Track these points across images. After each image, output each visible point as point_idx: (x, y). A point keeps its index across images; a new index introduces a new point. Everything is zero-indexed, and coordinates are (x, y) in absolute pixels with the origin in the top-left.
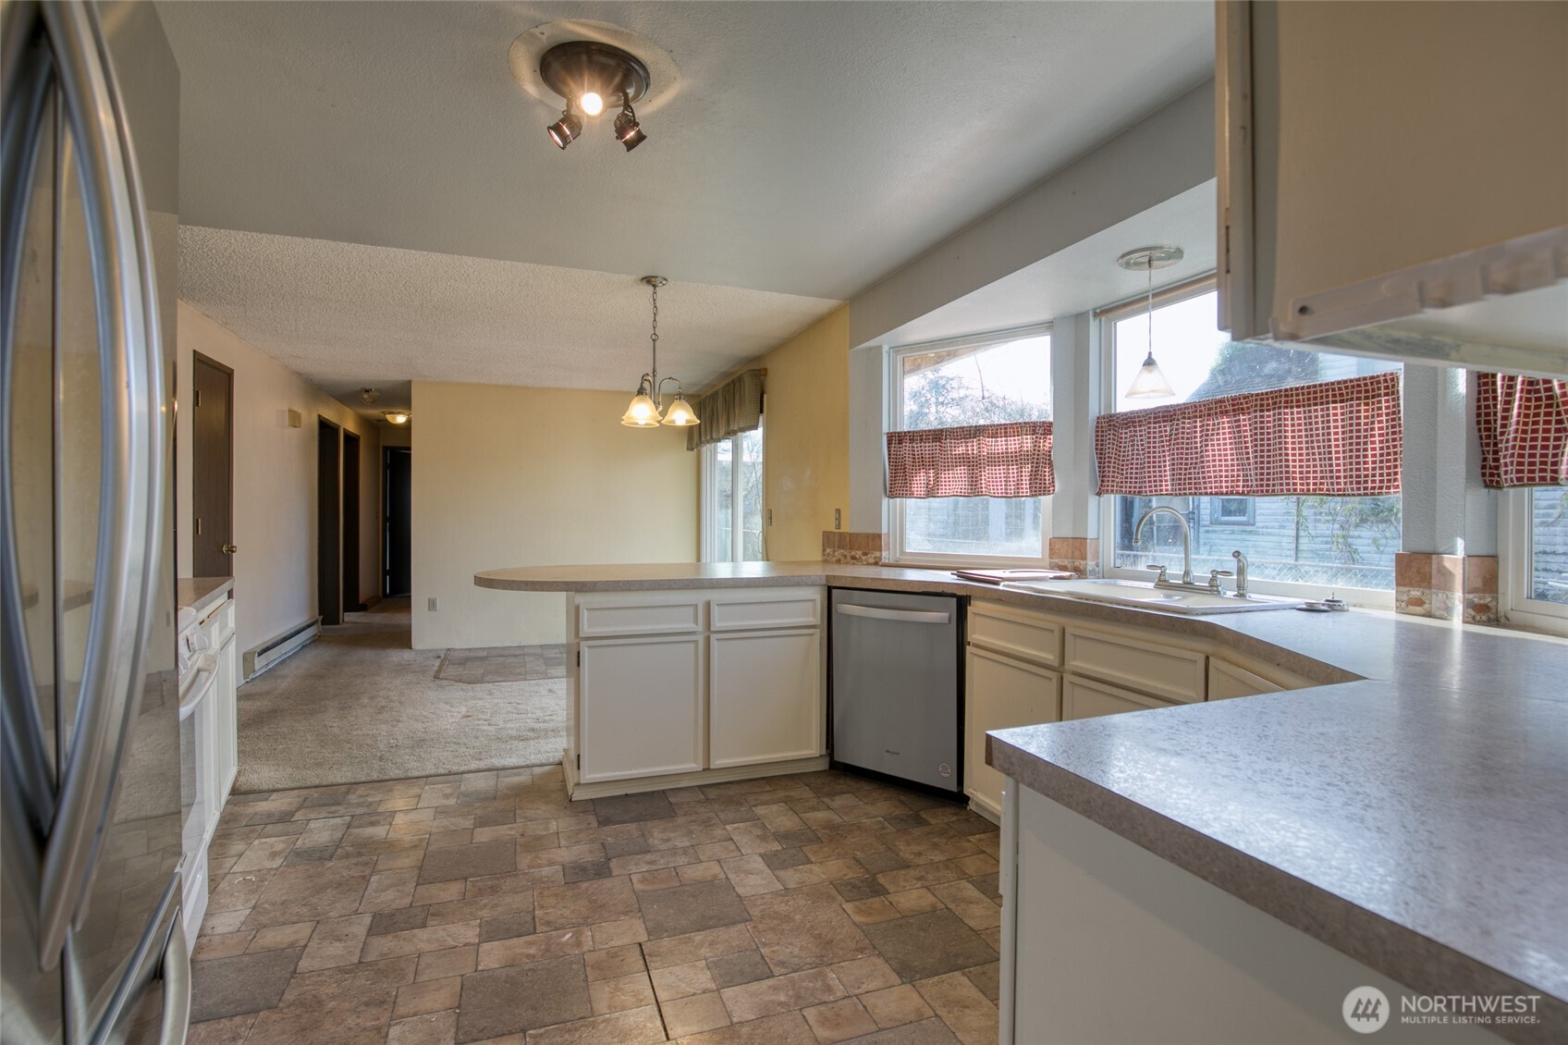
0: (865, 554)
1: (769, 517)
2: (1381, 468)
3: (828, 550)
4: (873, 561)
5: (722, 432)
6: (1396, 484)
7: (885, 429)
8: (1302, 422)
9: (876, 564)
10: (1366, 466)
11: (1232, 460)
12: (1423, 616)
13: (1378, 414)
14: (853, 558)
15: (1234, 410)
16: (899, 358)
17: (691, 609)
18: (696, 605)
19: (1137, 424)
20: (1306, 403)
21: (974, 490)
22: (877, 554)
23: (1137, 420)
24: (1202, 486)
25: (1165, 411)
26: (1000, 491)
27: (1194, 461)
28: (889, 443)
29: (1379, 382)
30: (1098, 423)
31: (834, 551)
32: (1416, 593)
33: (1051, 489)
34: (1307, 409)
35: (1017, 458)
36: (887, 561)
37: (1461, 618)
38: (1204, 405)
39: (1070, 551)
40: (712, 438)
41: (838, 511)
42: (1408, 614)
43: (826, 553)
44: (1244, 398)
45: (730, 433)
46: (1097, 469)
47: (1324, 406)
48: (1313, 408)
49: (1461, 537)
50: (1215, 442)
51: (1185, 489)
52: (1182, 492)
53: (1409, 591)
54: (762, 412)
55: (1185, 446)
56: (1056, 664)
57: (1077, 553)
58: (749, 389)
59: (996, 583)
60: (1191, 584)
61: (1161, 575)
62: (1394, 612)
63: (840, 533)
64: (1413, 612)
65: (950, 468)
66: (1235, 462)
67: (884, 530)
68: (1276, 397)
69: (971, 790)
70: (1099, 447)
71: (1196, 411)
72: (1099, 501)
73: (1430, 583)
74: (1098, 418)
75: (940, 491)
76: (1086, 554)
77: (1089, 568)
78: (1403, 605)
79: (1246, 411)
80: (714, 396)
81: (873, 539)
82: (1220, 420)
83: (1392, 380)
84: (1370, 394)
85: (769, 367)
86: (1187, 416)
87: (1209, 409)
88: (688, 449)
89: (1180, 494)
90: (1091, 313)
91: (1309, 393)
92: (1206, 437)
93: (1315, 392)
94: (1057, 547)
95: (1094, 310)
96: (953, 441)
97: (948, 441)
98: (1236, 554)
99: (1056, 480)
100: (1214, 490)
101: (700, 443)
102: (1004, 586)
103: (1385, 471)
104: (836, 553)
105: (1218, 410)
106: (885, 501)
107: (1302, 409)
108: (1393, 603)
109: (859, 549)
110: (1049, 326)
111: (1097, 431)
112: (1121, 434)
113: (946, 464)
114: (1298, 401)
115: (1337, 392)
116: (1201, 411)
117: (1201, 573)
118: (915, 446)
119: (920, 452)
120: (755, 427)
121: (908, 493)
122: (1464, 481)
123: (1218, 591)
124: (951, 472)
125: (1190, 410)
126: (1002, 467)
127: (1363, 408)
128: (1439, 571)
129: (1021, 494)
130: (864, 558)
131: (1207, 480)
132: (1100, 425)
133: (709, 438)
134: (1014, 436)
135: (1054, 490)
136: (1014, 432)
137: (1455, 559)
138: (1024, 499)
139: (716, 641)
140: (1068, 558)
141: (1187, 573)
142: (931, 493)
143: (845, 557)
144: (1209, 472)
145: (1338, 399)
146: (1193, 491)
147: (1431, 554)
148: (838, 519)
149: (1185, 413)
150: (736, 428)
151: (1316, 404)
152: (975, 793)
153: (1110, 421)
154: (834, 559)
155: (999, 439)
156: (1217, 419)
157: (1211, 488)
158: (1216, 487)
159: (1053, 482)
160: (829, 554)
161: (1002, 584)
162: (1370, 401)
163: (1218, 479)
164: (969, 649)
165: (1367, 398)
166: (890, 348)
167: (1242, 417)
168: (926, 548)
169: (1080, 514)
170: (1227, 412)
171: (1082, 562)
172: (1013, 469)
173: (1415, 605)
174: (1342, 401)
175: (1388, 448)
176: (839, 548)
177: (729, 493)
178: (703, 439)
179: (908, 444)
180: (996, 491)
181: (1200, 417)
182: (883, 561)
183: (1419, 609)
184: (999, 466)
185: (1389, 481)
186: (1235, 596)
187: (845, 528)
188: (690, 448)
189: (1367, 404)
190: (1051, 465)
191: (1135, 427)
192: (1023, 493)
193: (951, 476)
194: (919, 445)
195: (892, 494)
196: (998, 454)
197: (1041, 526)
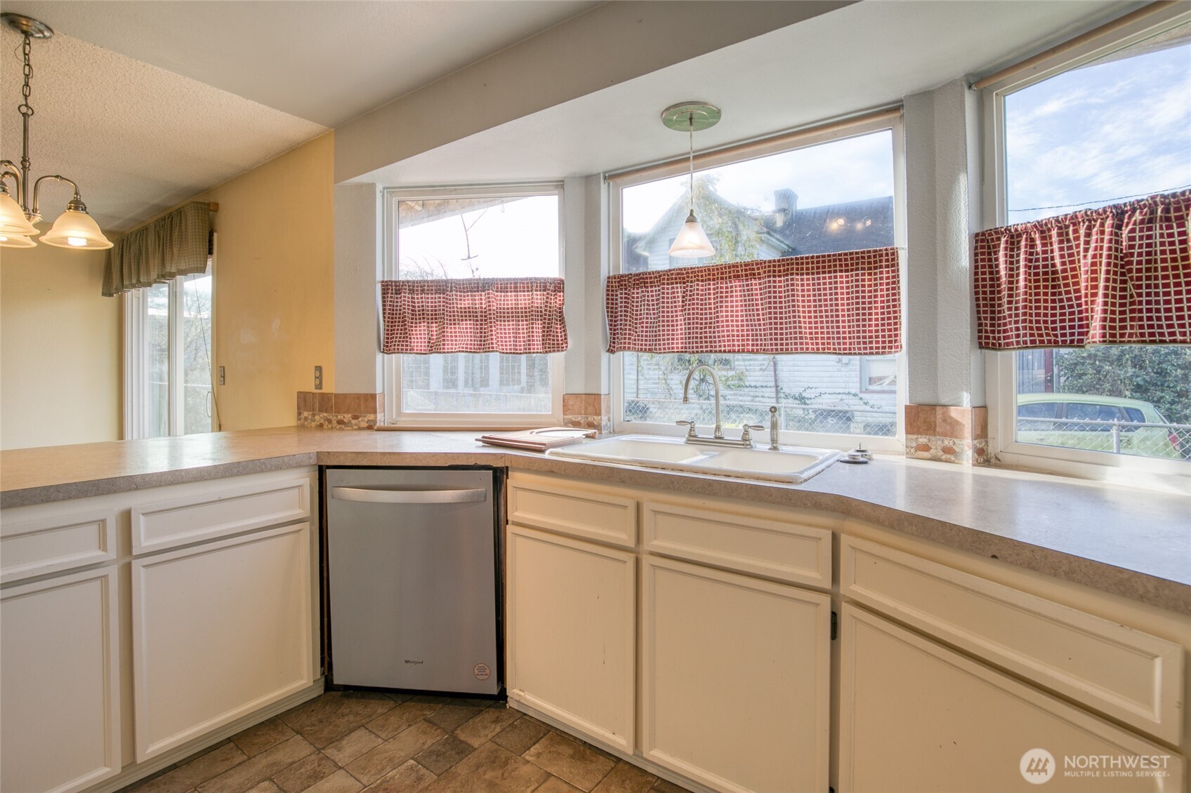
0: (355, 417)
1: (221, 375)
2: (883, 331)
3: (305, 414)
4: (365, 425)
5: (154, 275)
6: (896, 344)
7: (379, 277)
8: (811, 287)
9: (370, 428)
10: (871, 328)
11: (742, 321)
12: (929, 459)
13: (880, 283)
14: (340, 422)
15: (746, 275)
16: (395, 200)
17: (95, 527)
18: (104, 521)
19: (649, 285)
20: (815, 271)
21: (483, 345)
22: (371, 417)
23: (649, 280)
24: (718, 344)
25: (678, 274)
26: (508, 347)
27: (708, 321)
28: (385, 292)
29: (881, 255)
30: (608, 282)
31: (314, 415)
32: (923, 440)
33: (564, 345)
34: (816, 276)
35: (528, 315)
36: (382, 424)
37: (971, 461)
38: (717, 269)
39: (583, 408)
40: (138, 281)
41: (319, 369)
42: (917, 458)
43: (302, 417)
44: (757, 264)
45: (164, 276)
46: (608, 327)
47: (832, 275)
48: (821, 276)
49: (966, 391)
50: (729, 304)
51: (702, 347)
52: (700, 350)
53: (917, 438)
54: (210, 252)
55: (700, 307)
56: (631, 543)
57: (590, 409)
58: (192, 224)
59: (542, 451)
60: (721, 438)
61: (691, 430)
62: (904, 457)
63: (323, 395)
64: (921, 457)
65: (457, 322)
66: (745, 323)
67: (379, 390)
68: (788, 264)
69: (516, 691)
70: (610, 306)
71: (709, 275)
72: (609, 358)
73: (935, 430)
74: (609, 278)
75: (446, 347)
76: (600, 410)
77: (603, 423)
78: (913, 450)
79: (757, 276)
80: (143, 231)
81: (366, 401)
82: (733, 284)
83: (893, 254)
84: (873, 265)
85: (221, 201)
86: (700, 278)
87: (722, 273)
88: (104, 294)
89: (697, 352)
90: (602, 176)
91: (818, 262)
92: (720, 299)
93: (824, 262)
94: (570, 403)
95: (605, 173)
96: (458, 293)
97: (454, 293)
98: (773, 410)
99: (569, 337)
100: (727, 349)
101: (122, 288)
102: (551, 453)
103: (887, 333)
104: (317, 418)
105: (732, 274)
106: (379, 356)
107: (811, 277)
108: (903, 449)
109: (347, 412)
110: (559, 185)
111: (608, 290)
112: (633, 293)
113: (452, 318)
114: (807, 269)
115: (843, 263)
116: (714, 275)
117: (732, 428)
118: (415, 296)
119: (421, 304)
120: (201, 270)
121: (409, 348)
122: (969, 343)
123: (750, 445)
124: (457, 326)
125: (704, 274)
126: (511, 323)
127: (867, 277)
128: (945, 421)
129: (532, 351)
130: (354, 422)
131: (721, 339)
132: (610, 284)
133: (134, 281)
134: (524, 291)
135: (567, 347)
136: (524, 287)
137: (963, 410)
138: (535, 355)
139: (142, 570)
140: (581, 414)
141: (718, 428)
142: (433, 348)
143: (330, 421)
144: (723, 331)
145: (844, 268)
146: (709, 349)
147: (935, 406)
148: (319, 378)
149: (698, 276)
150: (173, 271)
151: (824, 273)
152: (522, 694)
153: (622, 281)
154: (313, 424)
155: (509, 294)
156: (731, 282)
157: (725, 346)
158: (729, 346)
159: (566, 339)
160: (306, 419)
161: (547, 452)
162: (873, 271)
163: (731, 338)
164: (510, 529)
165: (870, 269)
166: (384, 188)
167: (753, 282)
168: (427, 407)
169: (592, 370)
170: (738, 276)
171: (595, 417)
172: (523, 325)
173: (923, 450)
174: (847, 271)
175: (889, 313)
176: (321, 411)
177: (165, 346)
178: (126, 282)
179: (407, 295)
180: (504, 347)
181: (714, 280)
182: (378, 424)
183: (926, 454)
184: (509, 321)
185: (890, 342)
186: (769, 449)
187: (327, 389)
188: (107, 293)
189: (870, 274)
190: (562, 321)
191: (647, 287)
192: (534, 349)
193: (457, 330)
194: (420, 296)
195: (387, 348)
196: (508, 309)
197: (550, 382)
